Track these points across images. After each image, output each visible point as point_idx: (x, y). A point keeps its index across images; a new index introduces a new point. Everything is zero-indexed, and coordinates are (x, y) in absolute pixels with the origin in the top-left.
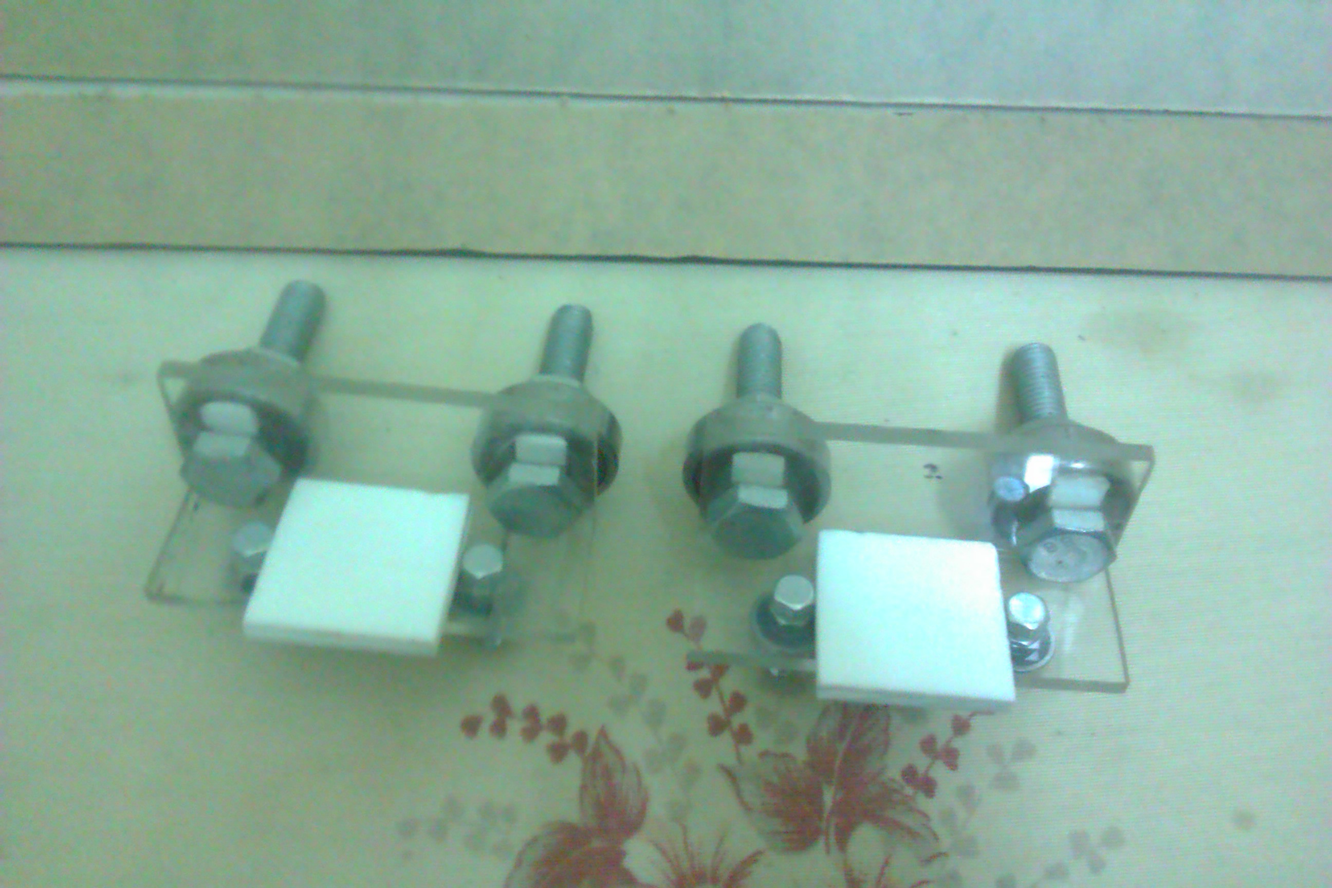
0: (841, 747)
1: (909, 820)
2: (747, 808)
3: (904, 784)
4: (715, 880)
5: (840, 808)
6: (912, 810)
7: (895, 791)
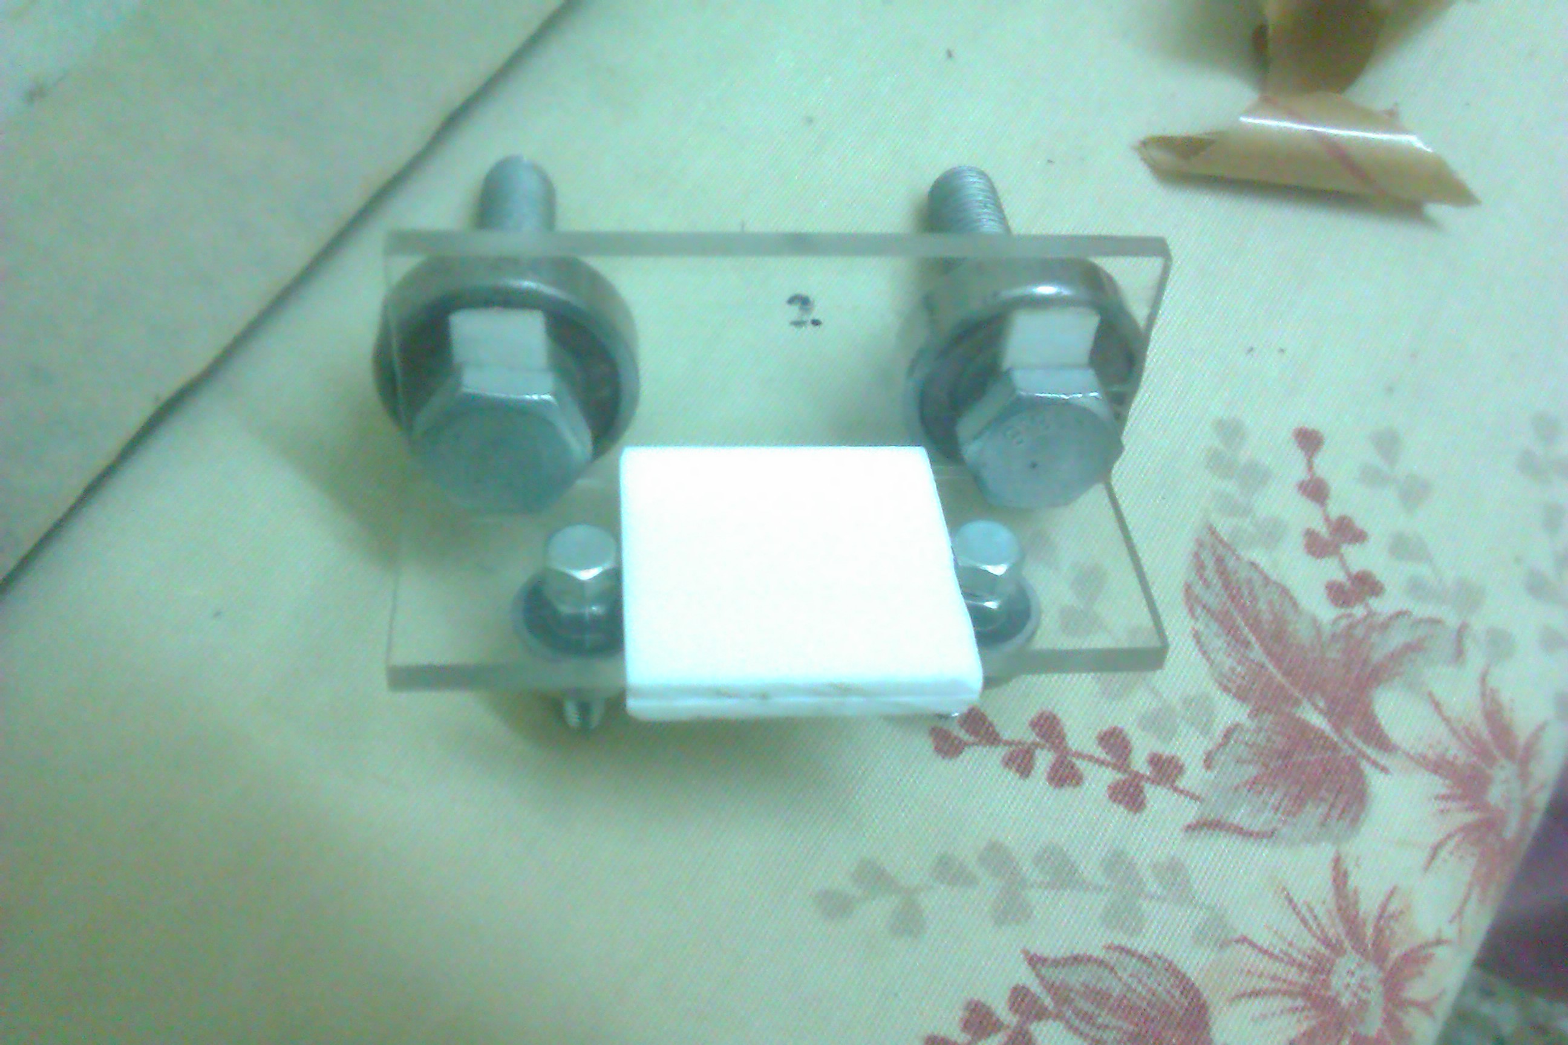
0: (1257, 653)
1: (1397, 638)
2: (1268, 835)
3: (1348, 611)
4: (1336, 948)
5: (1337, 714)
6: (1385, 626)
7: (1351, 627)
